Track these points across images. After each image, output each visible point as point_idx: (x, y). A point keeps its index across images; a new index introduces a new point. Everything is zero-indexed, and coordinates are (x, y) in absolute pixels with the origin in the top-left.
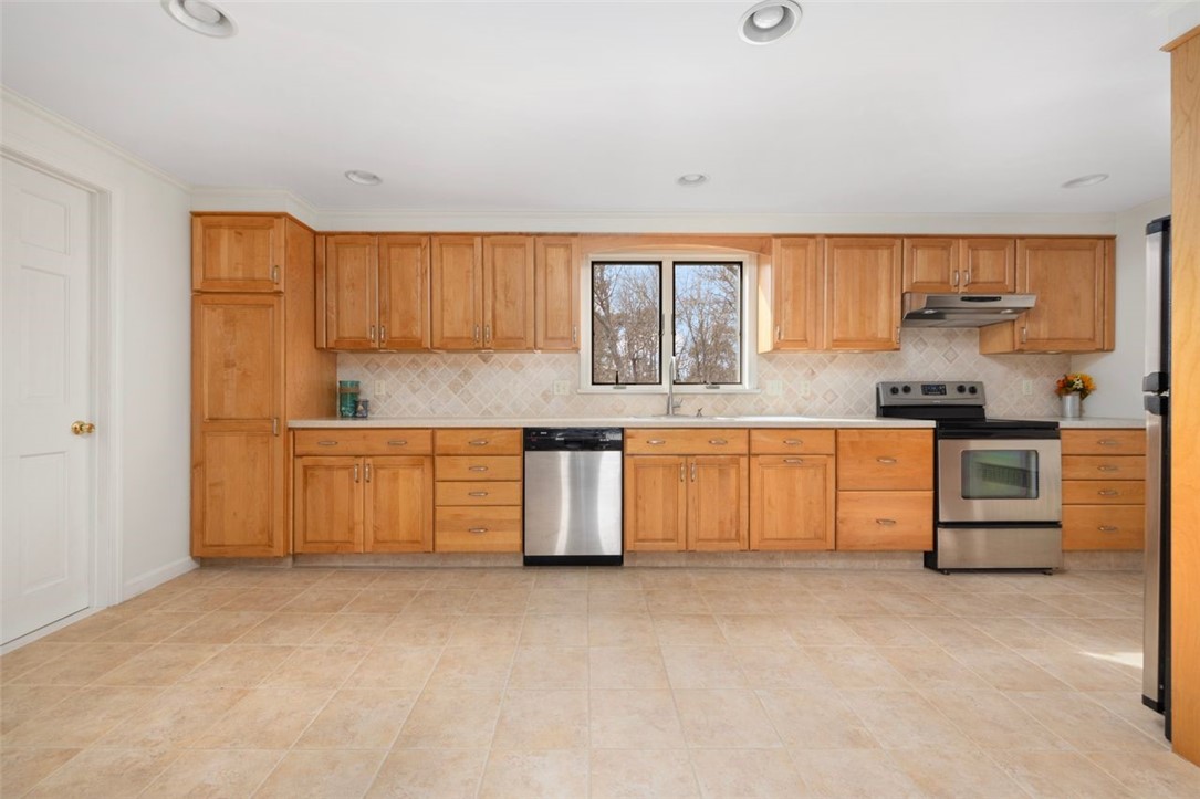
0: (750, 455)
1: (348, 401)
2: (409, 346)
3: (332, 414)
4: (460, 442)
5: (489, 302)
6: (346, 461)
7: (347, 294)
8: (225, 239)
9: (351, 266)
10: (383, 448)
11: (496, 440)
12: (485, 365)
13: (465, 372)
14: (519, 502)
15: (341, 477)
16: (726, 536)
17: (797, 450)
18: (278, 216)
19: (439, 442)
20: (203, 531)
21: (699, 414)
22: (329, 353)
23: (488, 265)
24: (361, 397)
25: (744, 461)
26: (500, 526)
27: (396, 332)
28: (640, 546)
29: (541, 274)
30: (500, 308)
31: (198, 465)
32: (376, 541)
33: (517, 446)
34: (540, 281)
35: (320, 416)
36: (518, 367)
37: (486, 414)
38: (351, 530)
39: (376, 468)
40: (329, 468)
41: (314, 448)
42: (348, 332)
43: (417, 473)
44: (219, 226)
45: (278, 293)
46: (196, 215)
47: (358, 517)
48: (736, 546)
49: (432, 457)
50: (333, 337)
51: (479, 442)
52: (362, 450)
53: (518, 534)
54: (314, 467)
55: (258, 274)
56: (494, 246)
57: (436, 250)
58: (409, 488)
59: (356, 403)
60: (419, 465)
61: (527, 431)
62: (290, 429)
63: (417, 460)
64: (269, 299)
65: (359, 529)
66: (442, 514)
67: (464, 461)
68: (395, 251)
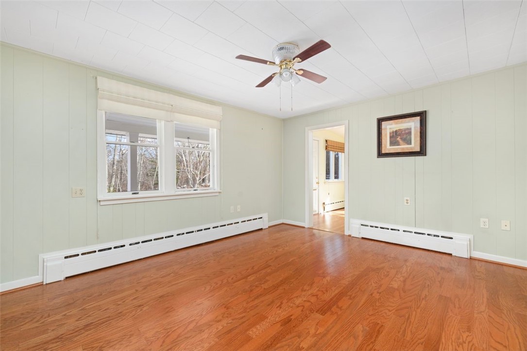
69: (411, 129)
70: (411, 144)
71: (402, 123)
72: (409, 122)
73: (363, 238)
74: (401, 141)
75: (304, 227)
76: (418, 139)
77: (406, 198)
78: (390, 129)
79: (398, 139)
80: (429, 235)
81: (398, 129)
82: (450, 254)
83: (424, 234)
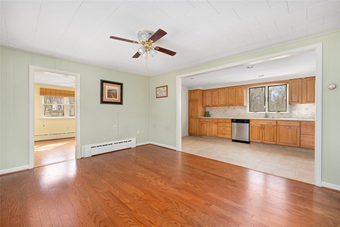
0: (277, 126)
1: (206, 114)
2: (216, 106)
3: (205, 116)
4: (221, 121)
5: (228, 98)
6: (206, 123)
7: (207, 99)
8: (192, 93)
9: (208, 94)
10: (211, 121)
11: (227, 121)
12: (229, 109)
13: (225, 110)
14: (231, 130)
15: (205, 125)
16: (271, 141)
17: (290, 125)
18: (198, 90)
19: (219, 121)
20: (190, 131)
21: (273, 117)
22: (204, 107)
23: (228, 92)
24: (209, 114)
25: (275, 127)
26: (228, 134)
27: (213, 104)
28: (252, 140)
29: (237, 93)
30: (230, 99)
31: (189, 122)
32: (210, 134)
33: (231, 122)
34: (237, 94)
35: (203, 117)
36: (234, 108)
37: (229, 117)
38: (207, 133)
39: (210, 124)
40: (204, 124)
41: (203, 121)
42: (207, 104)
43: (216, 125)
44: (191, 92)
45: (198, 100)
46: (189, 91)
47: (208, 131)
48: (274, 143)
49: (218, 123)
50: (205, 105)
51: (225, 121)
52: (208, 121)
53: (231, 136)
54: (202, 123)
55: (196, 98)
56: (228, 89)
57: (219, 91)
58: (214, 127)
59: (208, 115)
60: (216, 124)
61: (232, 119)
62: (199, 118)
63: (216, 123)
64: (197, 101)
65: (208, 132)
66: (219, 131)
67: (222, 124)
68: (213, 92)
69: (117, 90)
70: (117, 98)
71: (113, 86)
72: (116, 87)
73: (92, 156)
74: (113, 96)
76: (120, 96)
77: (114, 127)
78: (108, 88)
79: (111, 94)
80: (124, 142)
81: (111, 89)
82: (131, 148)
83: (122, 142)
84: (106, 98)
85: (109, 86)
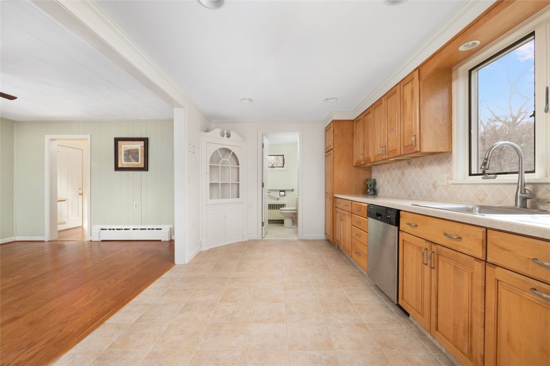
0: (485, 262)
2: (368, 162)
4: (355, 209)
5: (386, 132)
7: (358, 142)
8: (327, 134)
9: (358, 130)
11: (362, 209)
12: (409, 167)
14: (367, 243)
19: (353, 207)
20: (326, 228)
26: (363, 255)
29: (402, 106)
32: (343, 246)
33: (366, 214)
34: (402, 111)
35: (356, 193)
42: (358, 158)
45: (332, 149)
46: (326, 128)
47: (341, 234)
49: (352, 213)
50: (356, 162)
51: (359, 209)
52: (342, 207)
60: (349, 216)
62: (335, 197)
63: (349, 214)
65: (342, 239)
66: (352, 241)
67: (356, 217)
69: (138, 150)
70: (138, 161)
71: (132, 144)
72: (137, 144)
73: (102, 241)
74: (132, 159)
75: (44, 241)
76: (143, 158)
77: (135, 204)
78: (124, 148)
79: (130, 157)
80: (149, 229)
81: (129, 149)
82: (160, 240)
83: (146, 229)
84: (122, 163)
85: (125, 144)
